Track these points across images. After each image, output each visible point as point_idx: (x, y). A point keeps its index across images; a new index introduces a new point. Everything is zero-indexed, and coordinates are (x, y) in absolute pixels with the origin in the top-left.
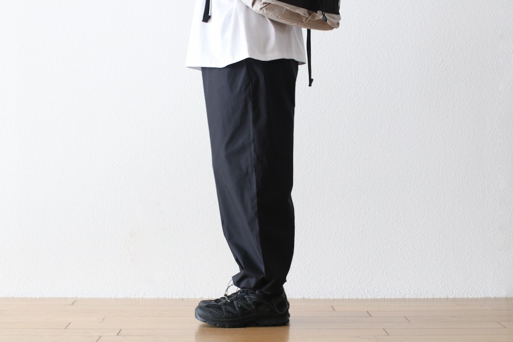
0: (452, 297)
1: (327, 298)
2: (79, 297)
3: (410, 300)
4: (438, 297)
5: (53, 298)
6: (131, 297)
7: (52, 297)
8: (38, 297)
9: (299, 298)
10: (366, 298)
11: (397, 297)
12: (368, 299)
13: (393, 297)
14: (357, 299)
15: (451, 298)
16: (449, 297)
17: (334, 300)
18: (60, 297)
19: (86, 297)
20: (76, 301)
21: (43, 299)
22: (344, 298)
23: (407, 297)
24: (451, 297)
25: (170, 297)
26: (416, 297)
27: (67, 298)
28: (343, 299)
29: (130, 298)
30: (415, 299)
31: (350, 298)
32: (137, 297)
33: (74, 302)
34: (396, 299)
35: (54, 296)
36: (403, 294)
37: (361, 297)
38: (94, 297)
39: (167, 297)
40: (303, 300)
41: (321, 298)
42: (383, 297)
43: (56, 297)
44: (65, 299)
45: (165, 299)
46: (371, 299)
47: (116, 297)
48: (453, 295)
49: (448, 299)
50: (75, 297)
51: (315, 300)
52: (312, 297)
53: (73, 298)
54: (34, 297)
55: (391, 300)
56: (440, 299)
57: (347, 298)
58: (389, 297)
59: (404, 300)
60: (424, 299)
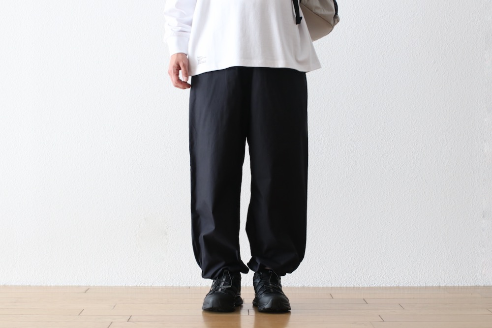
1: (325, 286)
2: (92, 285)
3: (404, 288)
4: (431, 285)
5: (67, 286)
6: (140, 285)
7: (66, 285)
8: (53, 285)
9: (299, 286)
10: (363, 286)
11: (392, 286)
12: (364, 287)
13: (388, 285)
14: (354, 287)
15: (442, 287)
16: (441, 285)
17: (332, 288)
18: (74, 285)
19: (98, 285)
20: (89, 289)
21: (57, 287)
22: (342, 286)
23: (401, 285)
24: (442, 285)
25: (177, 285)
26: (409, 286)
27: (80, 286)
28: (340, 287)
29: (139, 286)
30: (408, 287)
31: (348, 286)
32: (146, 285)
33: (87, 289)
34: (390, 287)
35: (68, 284)
36: (398, 282)
37: (358, 286)
38: (106, 285)
39: (175, 285)
40: (303, 288)
41: (320, 286)
42: (379, 285)
43: (70, 285)
44: (79, 287)
45: (173, 287)
46: (367, 287)
47: (127, 285)
48: (445, 284)
49: (440, 287)
50: (88, 285)
51: (314, 289)
52: (312, 286)
53: (86, 286)
54: (49, 285)
55: (386, 288)
56: (432, 287)
57: (345, 286)
58: (384, 286)
59: (398, 288)
60: (417, 287)
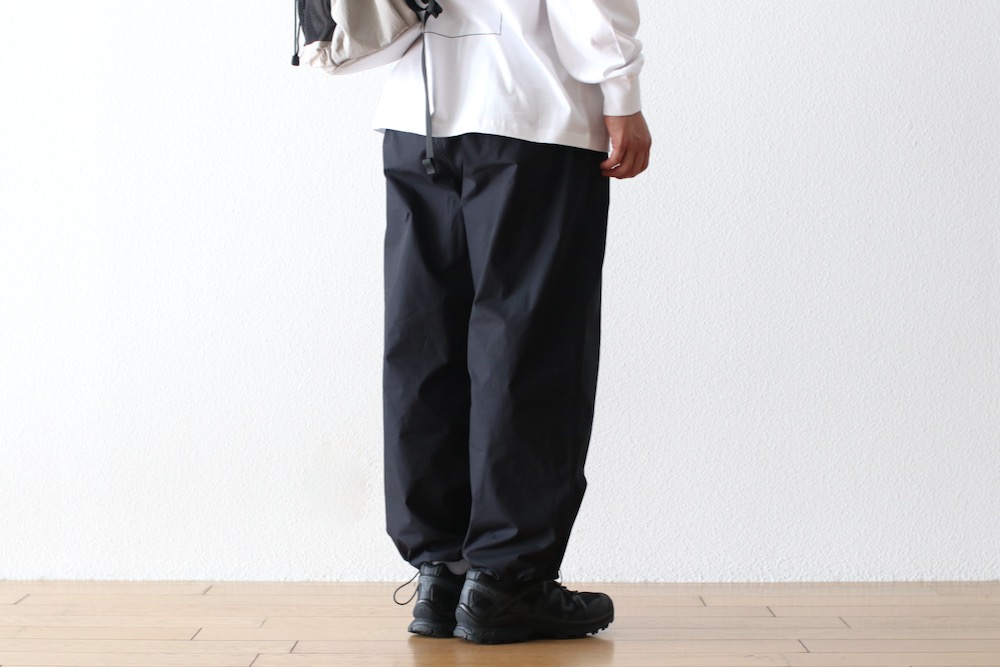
0: (930, 579)
1: (690, 581)
2: (217, 579)
3: (849, 585)
4: (904, 580)
5: (167, 582)
6: (316, 580)
7: (165, 579)
8: (138, 579)
9: (637, 581)
10: (767, 581)
11: (825, 580)
12: (769, 583)
13: (817, 579)
14: (748, 583)
15: (928, 582)
16: (926, 580)
17: (704, 585)
18: (181, 579)
19: (230, 579)
20: (211, 586)
21: (148, 584)
22: (724, 581)
23: (843, 580)
24: (928, 578)
25: (391, 580)
26: (861, 580)
27: (193, 581)
28: (721, 584)
29: (314, 582)
30: (858, 582)
31: (735, 581)
32: (328, 579)
33: (209, 588)
34: (822, 583)
35: (170, 578)
36: (837, 573)
37: (755, 580)
38: (246, 579)
39: (386, 580)
40: (645, 584)
41: (679, 581)
42: (798, 579)
43: (174, 579)
44: (191, 583)
45: (381, 583)
46: (775, 583)
47: (288, 580)
48: (933, 576)
49: (922, 583)
50: (209, 579)
51: (668, 586)
52: (662, 580)
53: (206, 582)
54: (131, 579)
55: (812, 585)
56: (907, 583)
57: (729, 581)
58: (809, 580)
59: (838, 585)
60: (877, 583)
